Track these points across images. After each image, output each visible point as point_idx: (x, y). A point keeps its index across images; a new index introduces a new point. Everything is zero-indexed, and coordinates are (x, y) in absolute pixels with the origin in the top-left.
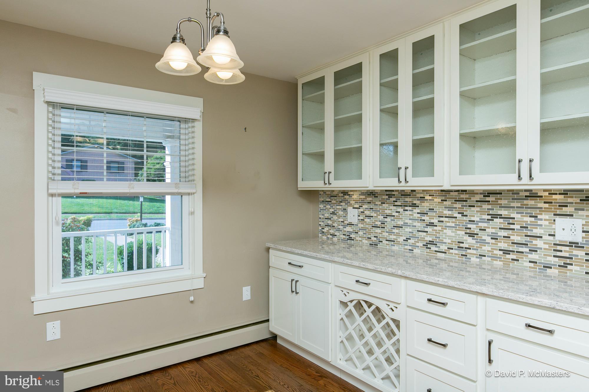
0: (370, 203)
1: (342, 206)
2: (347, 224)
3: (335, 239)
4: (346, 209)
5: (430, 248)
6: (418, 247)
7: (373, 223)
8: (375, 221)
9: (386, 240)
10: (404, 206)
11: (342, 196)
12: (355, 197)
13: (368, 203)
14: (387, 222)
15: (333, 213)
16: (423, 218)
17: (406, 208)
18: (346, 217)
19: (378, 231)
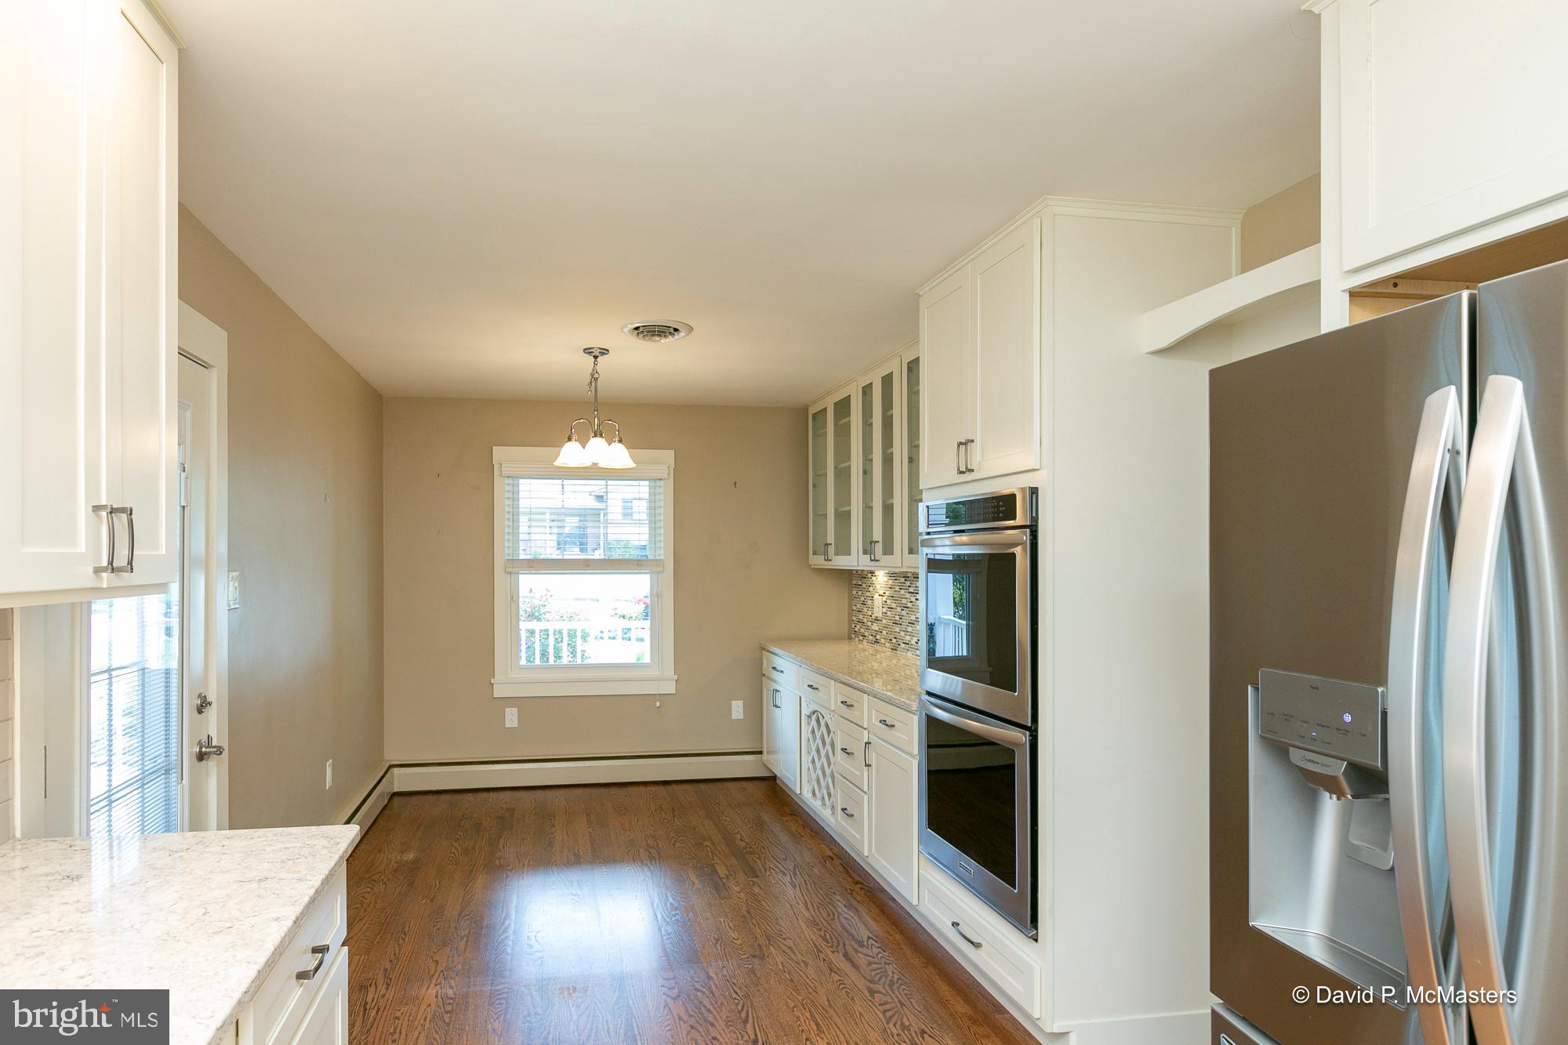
0: (891, 588)
1: (870, 592)
2: (875, 619)
3: (865, 642)
4: (873, 597)
7: (893, 617)
8: (895, 614)
9: (903, 643)
11: (871, 578)
14: (903, 616)
15: (863, 603)
18: (873, 608)
19: (897, 630)
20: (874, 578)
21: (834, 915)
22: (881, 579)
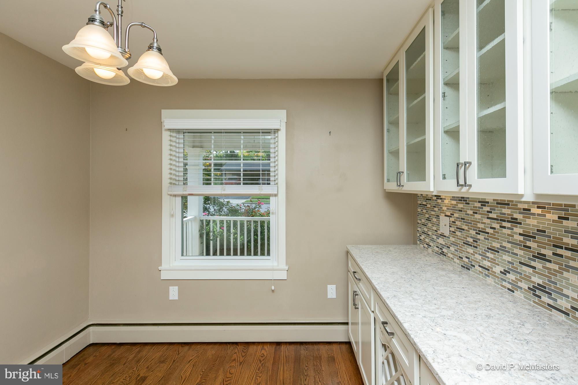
0: (461, 211)
1: (435, 211)
2: (440, 235)
3: (430, 250)
4: (438, 216)
5: (540, 297)
6: (521, 288)
7: (464, 238)
8: (466, 236)
9: (479, 266)
10: (501, 220)
11: (435, 200)
12: (446, 201)
13: (459, 211)
14: (479, 240)
15: (428, 219)
16: (528, 244)
17: (504, 224)
18: (438, 225)
19: (470, 250)
20: (439, 200)
22: (448, 202)
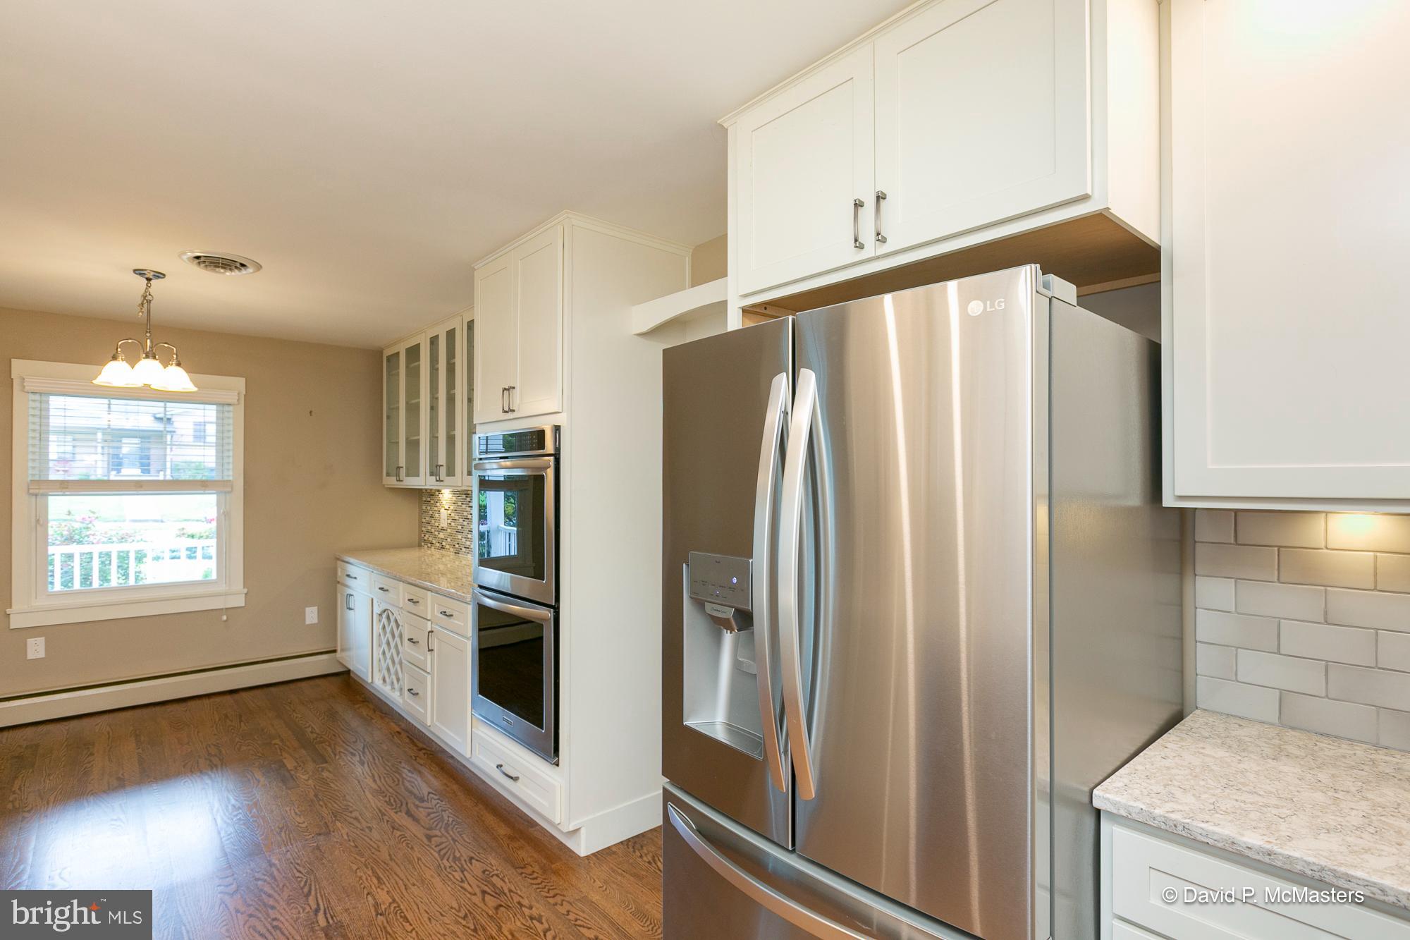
1: (437, 507)
2: (441, 529)
4: (440, 511)
7: (456, 527)
8: (458, 524)
9: (464, 547)
11: (438, 496)
14: (465, 526)
15: (432, 516)
18: (440, 520)
19: (460, 537)
20: (440, 495)
21: (399, 780)
22: (446, 497)
